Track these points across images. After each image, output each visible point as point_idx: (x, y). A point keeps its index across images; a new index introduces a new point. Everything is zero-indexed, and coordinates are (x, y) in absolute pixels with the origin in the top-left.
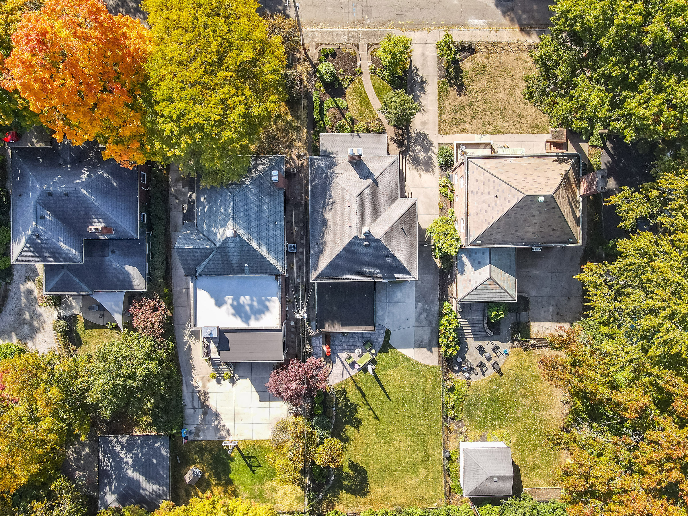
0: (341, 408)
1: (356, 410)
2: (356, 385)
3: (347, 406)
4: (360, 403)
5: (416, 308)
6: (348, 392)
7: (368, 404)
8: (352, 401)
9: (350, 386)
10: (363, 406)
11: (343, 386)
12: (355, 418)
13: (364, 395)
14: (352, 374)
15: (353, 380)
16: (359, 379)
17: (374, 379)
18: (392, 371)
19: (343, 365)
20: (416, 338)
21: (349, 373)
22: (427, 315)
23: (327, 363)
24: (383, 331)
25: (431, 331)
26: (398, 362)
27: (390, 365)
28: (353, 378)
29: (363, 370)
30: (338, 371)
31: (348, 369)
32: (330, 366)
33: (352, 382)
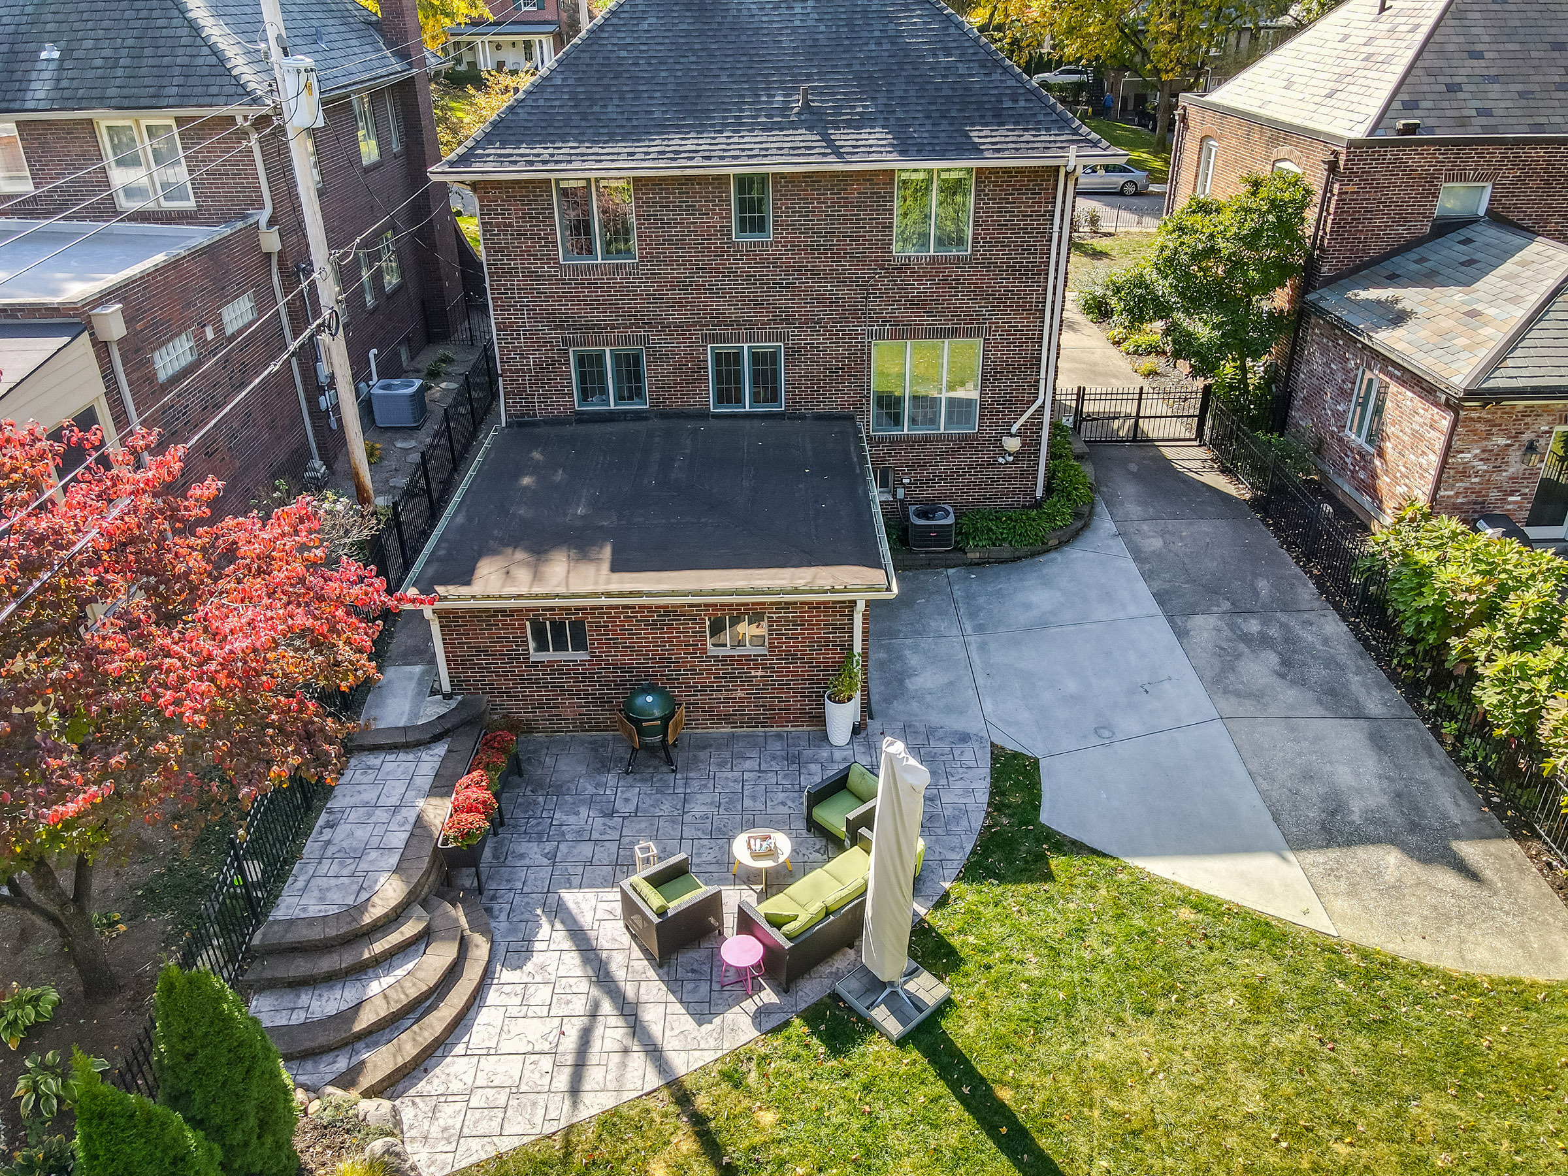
5: (1181, 633)
14: (682, 1064)
15: (699, 1122)
16: (767, 1118)
17: (955, 1110)
18: (1146, 1033)
19: (601, 975)
20: (1265, 785)
21: (655, 1053)
22: (1286, 663)
23: (425, 937)
24: (969, 755)
25: (1378, 741)
26: (1182, 953)
27: (1100, 978)
28: (702, 1103)
29: (812, 1016)
30: (535, 1031)
31: (652, 1016)
32: (453, 973)
33: (686, 1144)
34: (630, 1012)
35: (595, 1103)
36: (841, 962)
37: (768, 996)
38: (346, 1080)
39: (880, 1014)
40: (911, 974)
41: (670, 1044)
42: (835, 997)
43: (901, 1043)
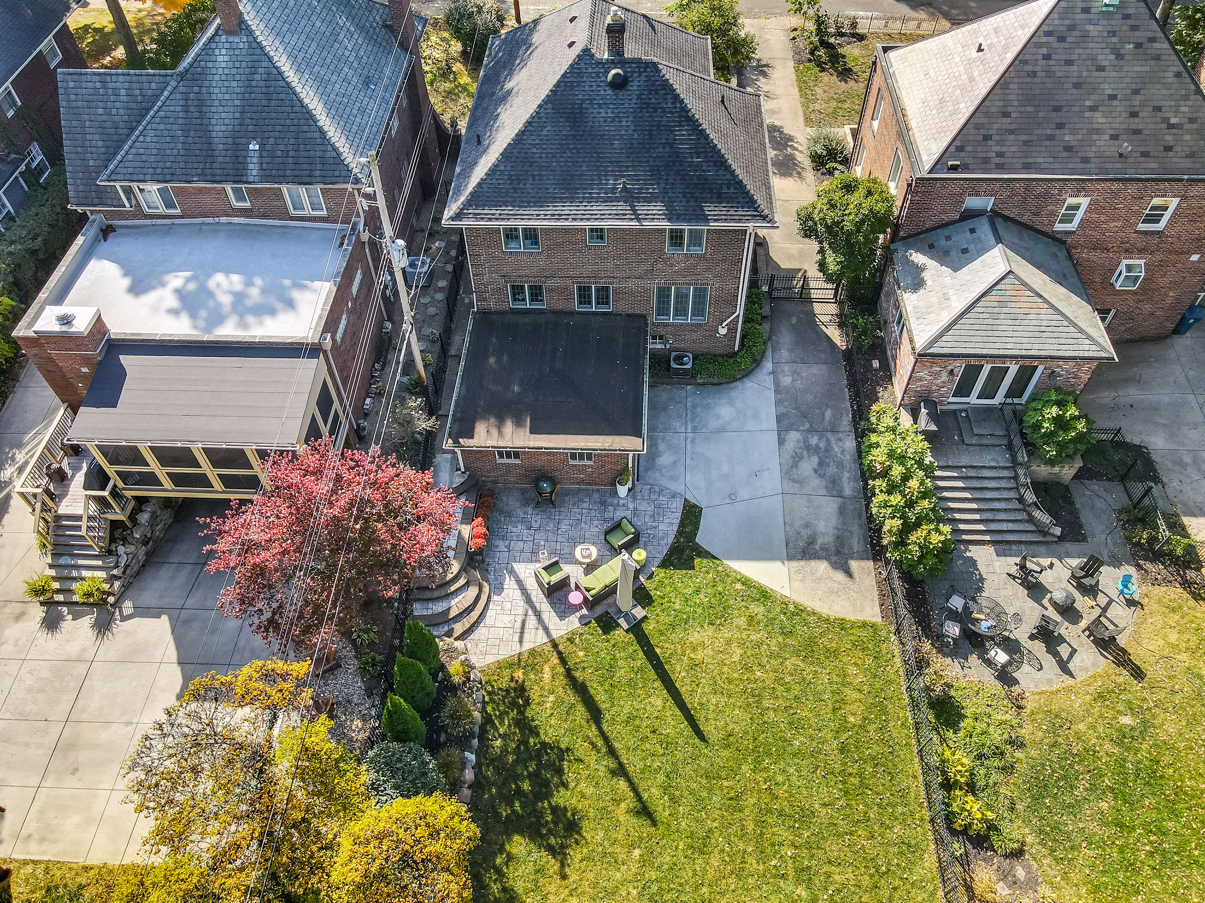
0: (497, 762)
1: (560, 772)
2: (569, 674)
3: (525, 754)
4: (582, 749)
5: (781, 442)
6: (534, 694)
7: (612, 752)
8: (549, 734)
9: (547, 675)
10: (591, 758)
11: (519, 674)
12: (555, 810)
13: (595, 714)
14: (555, 634)
15: (560, 653)
16: (581, 654)
17: (641, 654)
18: (710, 631)
19: (528, 600)
20: (788, 529)
21: (546, 630)
22: (821, 464)
23: (467, 584)
24: (674, 505)
25: (842, 510)
26: (732, 602)
27: (699, 611)
28: (561, 647)
29: (599, 620)
30: (506, 620)
31: (545, 616)
32: (478, 598)
33: (555, 660)
34: (538, 615)
35: (527, 646)
36: (610, 600)
37: (584, 611)
38: (449, 634)
39: (622, 621)
40: (634, 606)
41: (551, 627)
42: (607, 613)
43: (627, 631)
